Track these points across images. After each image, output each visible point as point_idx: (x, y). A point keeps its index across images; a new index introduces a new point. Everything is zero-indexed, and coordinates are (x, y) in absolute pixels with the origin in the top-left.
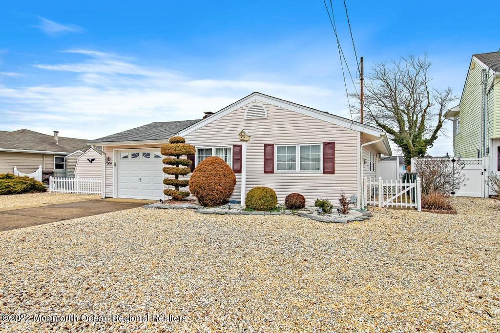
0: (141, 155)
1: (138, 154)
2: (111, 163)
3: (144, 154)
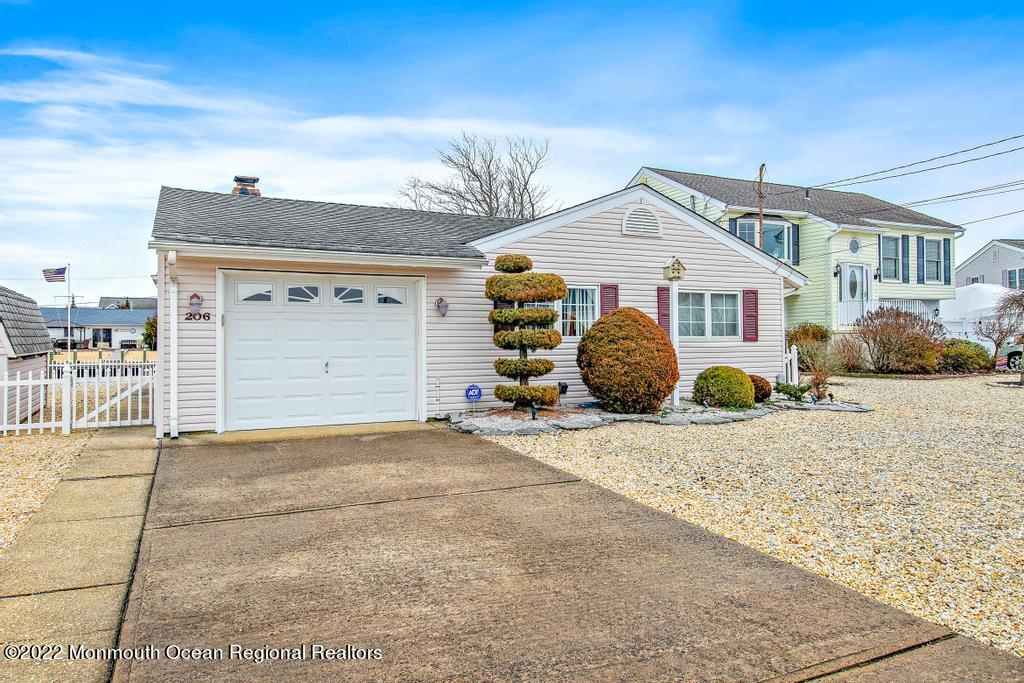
0: (326, 292)
1: (315, 291)
3: (338, 291)
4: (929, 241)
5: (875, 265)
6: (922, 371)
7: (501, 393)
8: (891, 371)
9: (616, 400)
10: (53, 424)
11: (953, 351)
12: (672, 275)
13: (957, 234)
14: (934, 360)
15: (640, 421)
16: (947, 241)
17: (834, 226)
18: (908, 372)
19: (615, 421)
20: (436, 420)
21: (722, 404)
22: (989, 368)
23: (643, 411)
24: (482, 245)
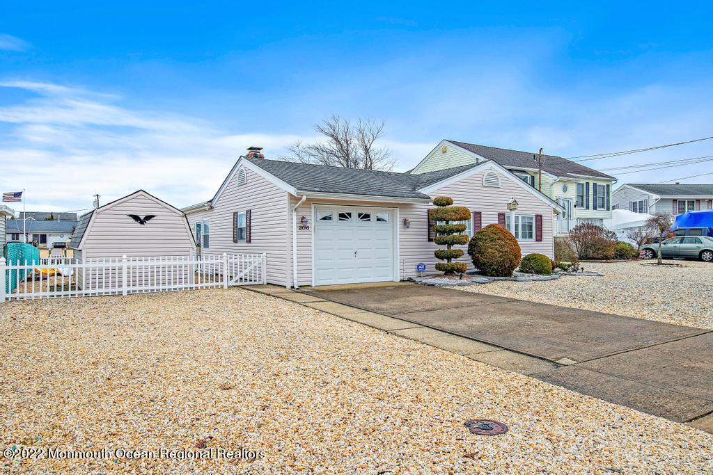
0: (355, 215)
1: (350, 215)
2: (308, 228)
3: (360, 215)
4: (599, 186)
5: (575, 200)
6: (606, 258)
7: (438, 267)
8: (590, 258)
9: (493, 269)
10: (220, 284)
11: (619, 247)
12: (512, 208)
13: (613, 182)
14: (612, 253)
15: (506, 280)
16: (608, 186)
17: (555, 178)
18: (599, 259)
19: (495, 280)
20: (403, 281)
21: (538, 272)
22: (636, 257)
23: (505, 276)
24: (425, 191)
